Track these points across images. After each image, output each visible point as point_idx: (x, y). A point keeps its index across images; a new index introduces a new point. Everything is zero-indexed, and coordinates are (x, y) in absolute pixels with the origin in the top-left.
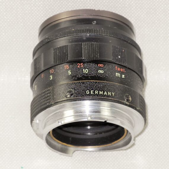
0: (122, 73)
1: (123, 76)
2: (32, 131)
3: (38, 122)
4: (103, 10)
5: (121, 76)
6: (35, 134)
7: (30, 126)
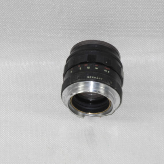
0: (108, 70)
1: (109, 72)
2: (62, 102)
3: (64, 96)
4: (99, 40)
5: (107, 72)
6: (64, 105)
7: (61, 97)
